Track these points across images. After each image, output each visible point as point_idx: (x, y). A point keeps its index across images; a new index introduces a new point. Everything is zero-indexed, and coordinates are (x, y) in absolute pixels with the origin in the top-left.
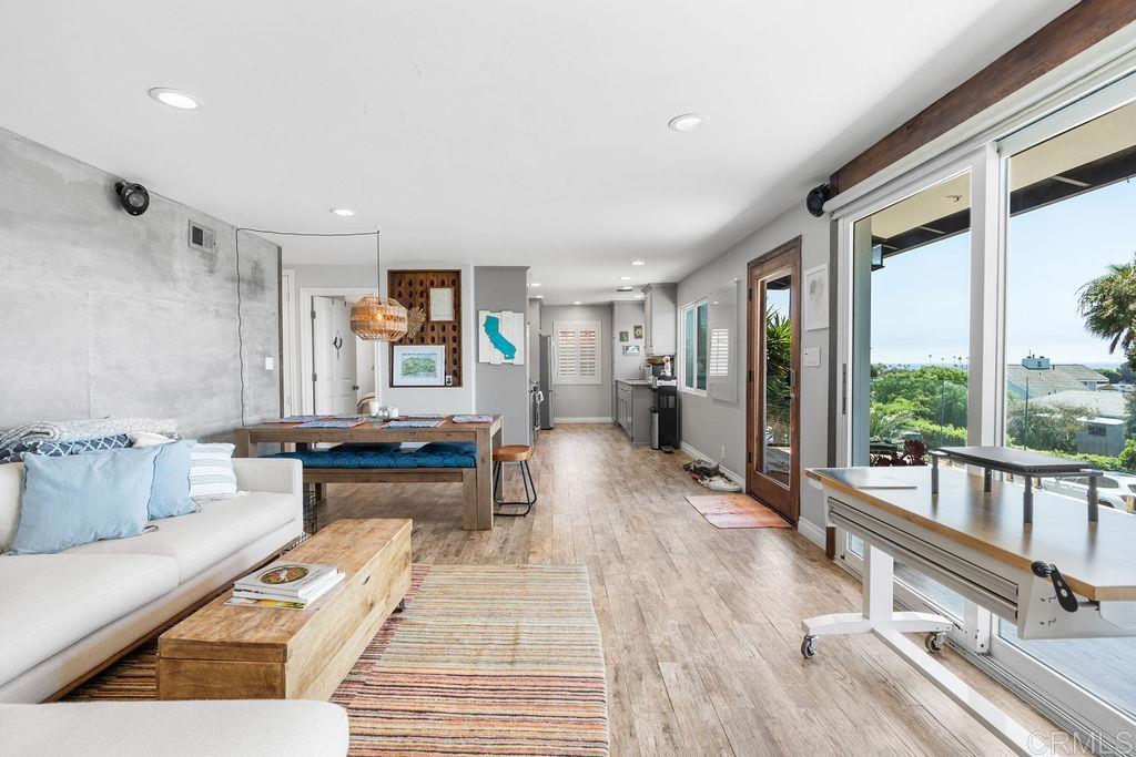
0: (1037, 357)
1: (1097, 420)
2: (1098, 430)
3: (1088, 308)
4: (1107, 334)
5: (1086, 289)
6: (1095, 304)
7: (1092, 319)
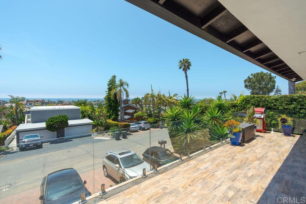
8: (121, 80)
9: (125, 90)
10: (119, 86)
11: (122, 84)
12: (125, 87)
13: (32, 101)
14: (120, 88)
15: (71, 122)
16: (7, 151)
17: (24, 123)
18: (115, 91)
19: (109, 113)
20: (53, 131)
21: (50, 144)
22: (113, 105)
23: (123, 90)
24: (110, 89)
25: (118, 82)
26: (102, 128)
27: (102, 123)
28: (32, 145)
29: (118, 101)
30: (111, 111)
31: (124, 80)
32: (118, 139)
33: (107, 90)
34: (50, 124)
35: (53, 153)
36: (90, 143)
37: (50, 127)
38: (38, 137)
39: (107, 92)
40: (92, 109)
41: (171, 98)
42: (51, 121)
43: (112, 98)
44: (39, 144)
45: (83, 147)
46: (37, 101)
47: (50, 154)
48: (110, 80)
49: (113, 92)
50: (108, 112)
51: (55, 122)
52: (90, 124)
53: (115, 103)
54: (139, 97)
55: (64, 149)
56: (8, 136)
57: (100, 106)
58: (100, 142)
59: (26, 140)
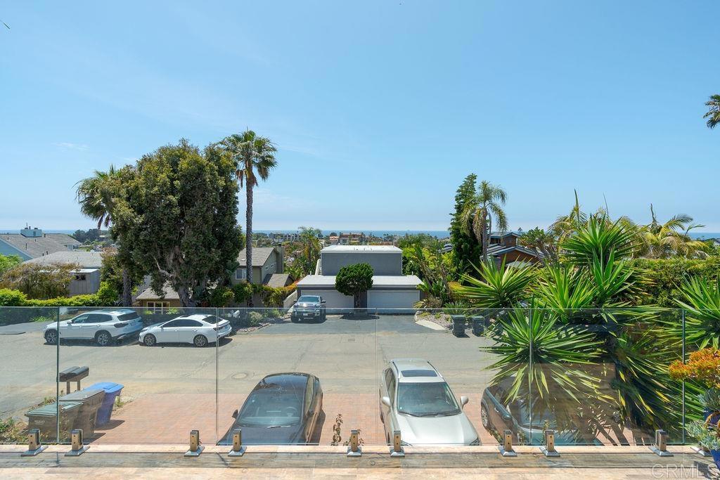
0: (32, 228)
1: (83, 271)
2: (82, 277)
3: (82, 198)
4: (96, 216)
5: (80, 184)
6: (87, 196)
7: (86, 205)
8: (485, 185)
9: (496, 209)
10: (480, 200)
11: (487, 196)
12: (497, 201)
13: (346, 236)
14: (483, 205)
15: (377, 280)
16: (281, 317)
17: (314, 273)
18: (469, 212)
19: (456, 267)
20: (346, 294)
21: (343, 318)
22: (466, 246)
23: (489, 210)
24: (459, 209)
25: (478, 192)
26: (438, 301)
27: (438, 288)
28: (307, 314)
29: (478, 237)
30: (461, 261)
31: (493, 184)
32: (460, 334)
33: (455, 211)
34: (341, 279)
35: (327, 336)
36: (396, 332)
37: (341, 286)
38: (318, 301)
39: (454, 217)
40: (417, 255)
41: (657, 231)
42: (344, 275)
43: (464, 231)
44: (316, 315)
45: (380, 335)
46: (354, 236)
47: (321, 336)
48: (461, 187)
49: (466, 215)
50: (455, 263)
51: (348, 277)
52: (415, 289)
53: (469, 242)
54: (540, 229)
55: (346, 333)
56: (290, 294)
57: (436, 247)
58: (417, 332)
59: (305, 305)
